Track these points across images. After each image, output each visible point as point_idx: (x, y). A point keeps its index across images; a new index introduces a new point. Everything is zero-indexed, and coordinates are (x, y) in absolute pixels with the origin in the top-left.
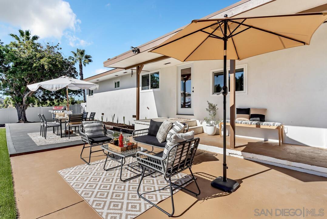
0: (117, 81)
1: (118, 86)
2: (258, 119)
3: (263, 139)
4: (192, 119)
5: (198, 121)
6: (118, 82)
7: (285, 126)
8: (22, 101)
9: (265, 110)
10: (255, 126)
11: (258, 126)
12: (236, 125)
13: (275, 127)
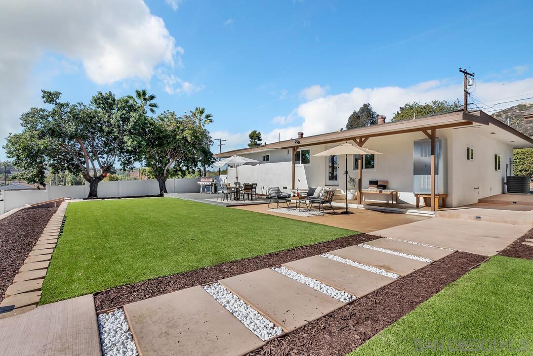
0: (266, 155)
1: (268, 160)
2: (382, 188)
3: (386, 202)
4: (337, 189)
5: (342, 191)
6: (268, 156)
7: (399, 193)
8: (163, 172)
9: (387, 182)
10: (379, 192)
11: (380, 192)
12: (362, 192)
13: (389, 193)
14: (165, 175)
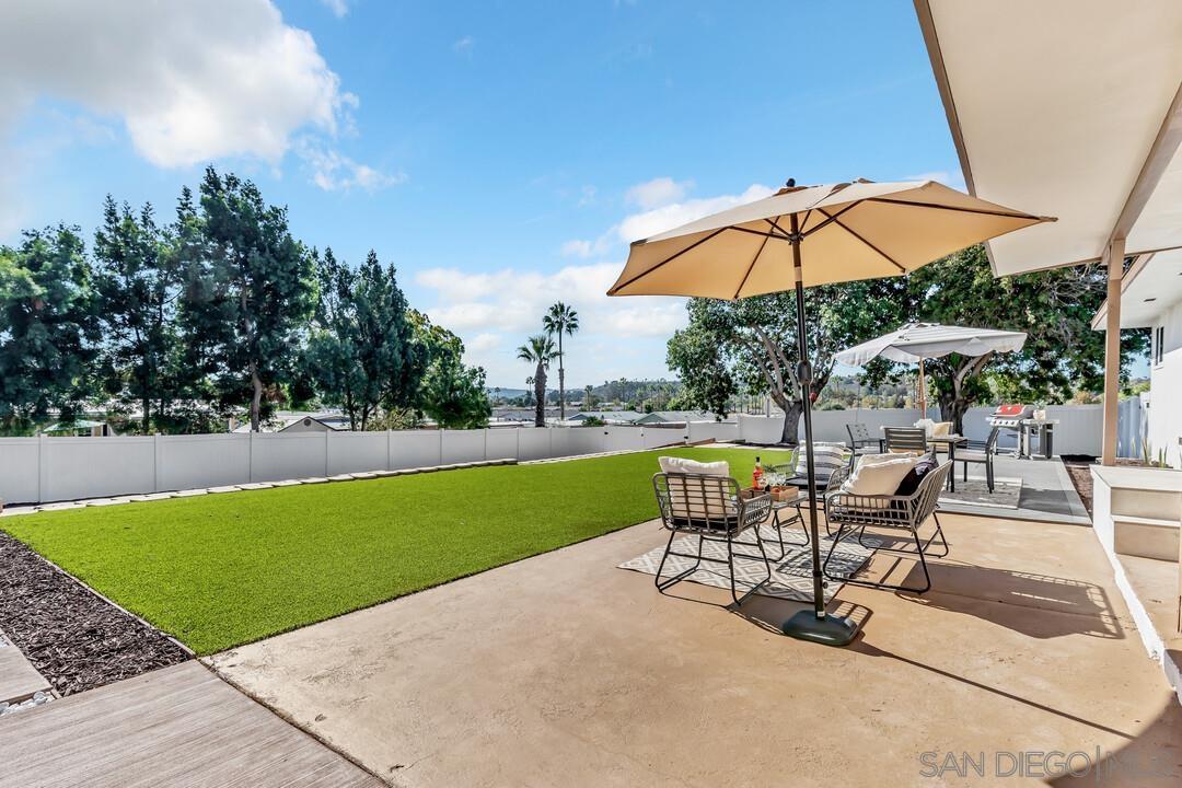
8: (954, 388)
14: (958, 396)
